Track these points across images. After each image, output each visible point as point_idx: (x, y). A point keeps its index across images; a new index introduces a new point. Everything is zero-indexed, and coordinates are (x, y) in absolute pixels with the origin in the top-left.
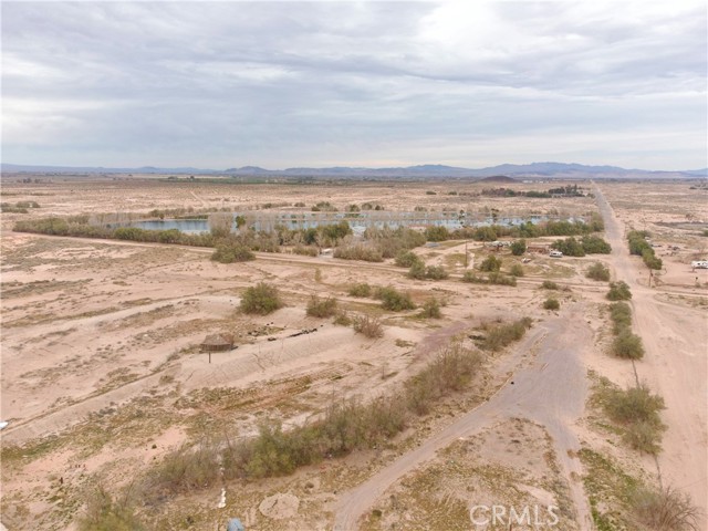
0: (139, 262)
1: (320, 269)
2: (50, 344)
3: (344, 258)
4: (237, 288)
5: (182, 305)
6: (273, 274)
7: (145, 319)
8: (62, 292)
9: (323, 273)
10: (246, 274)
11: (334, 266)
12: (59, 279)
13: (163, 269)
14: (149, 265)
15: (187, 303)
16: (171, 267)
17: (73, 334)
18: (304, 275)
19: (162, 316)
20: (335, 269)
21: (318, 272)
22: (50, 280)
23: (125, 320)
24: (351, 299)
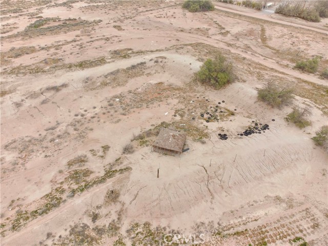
0: (135, 6)
1: (265, 26)
2: (44, 102)
3: (285, 15)
4: (198, 45)
5: (152, 63)
6: (227, 29)
7: (122, 77)
8: (78, 32)
9: (268, 33)
10: (206, 26)
11: (277, 24)
12: (83, 18)
13: (149, 15)
14: (141, 9)
15: (156, 62)
16: (155, 13)
17: (64, 91)
18: (251, 33)
19: (136, 75)
20: (278, 28)
21: (263, 30)
22: (77, 18)
23: (106, 77)
24: (297, 74)
